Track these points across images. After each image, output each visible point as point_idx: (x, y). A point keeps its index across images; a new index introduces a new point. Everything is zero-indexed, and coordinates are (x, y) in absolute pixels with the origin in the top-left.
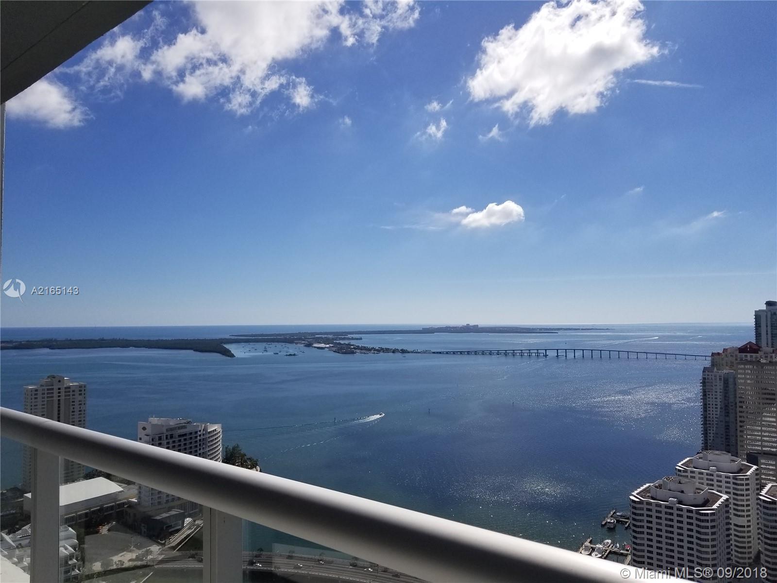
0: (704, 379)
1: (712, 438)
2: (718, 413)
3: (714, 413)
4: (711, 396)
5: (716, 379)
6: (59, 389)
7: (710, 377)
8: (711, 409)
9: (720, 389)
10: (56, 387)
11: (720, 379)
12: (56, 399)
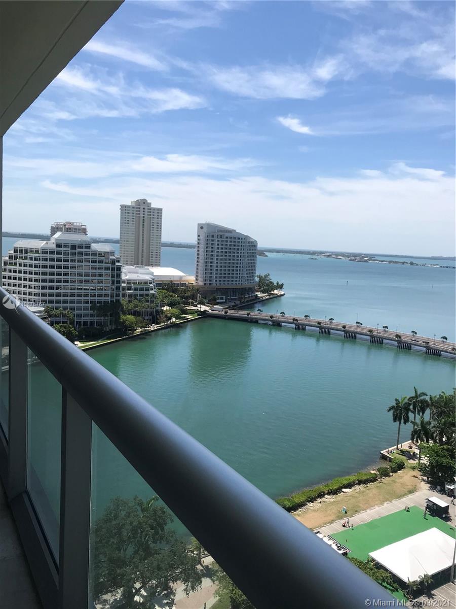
6: (144, 209)
10: (142, 207)
12: (142, 216)
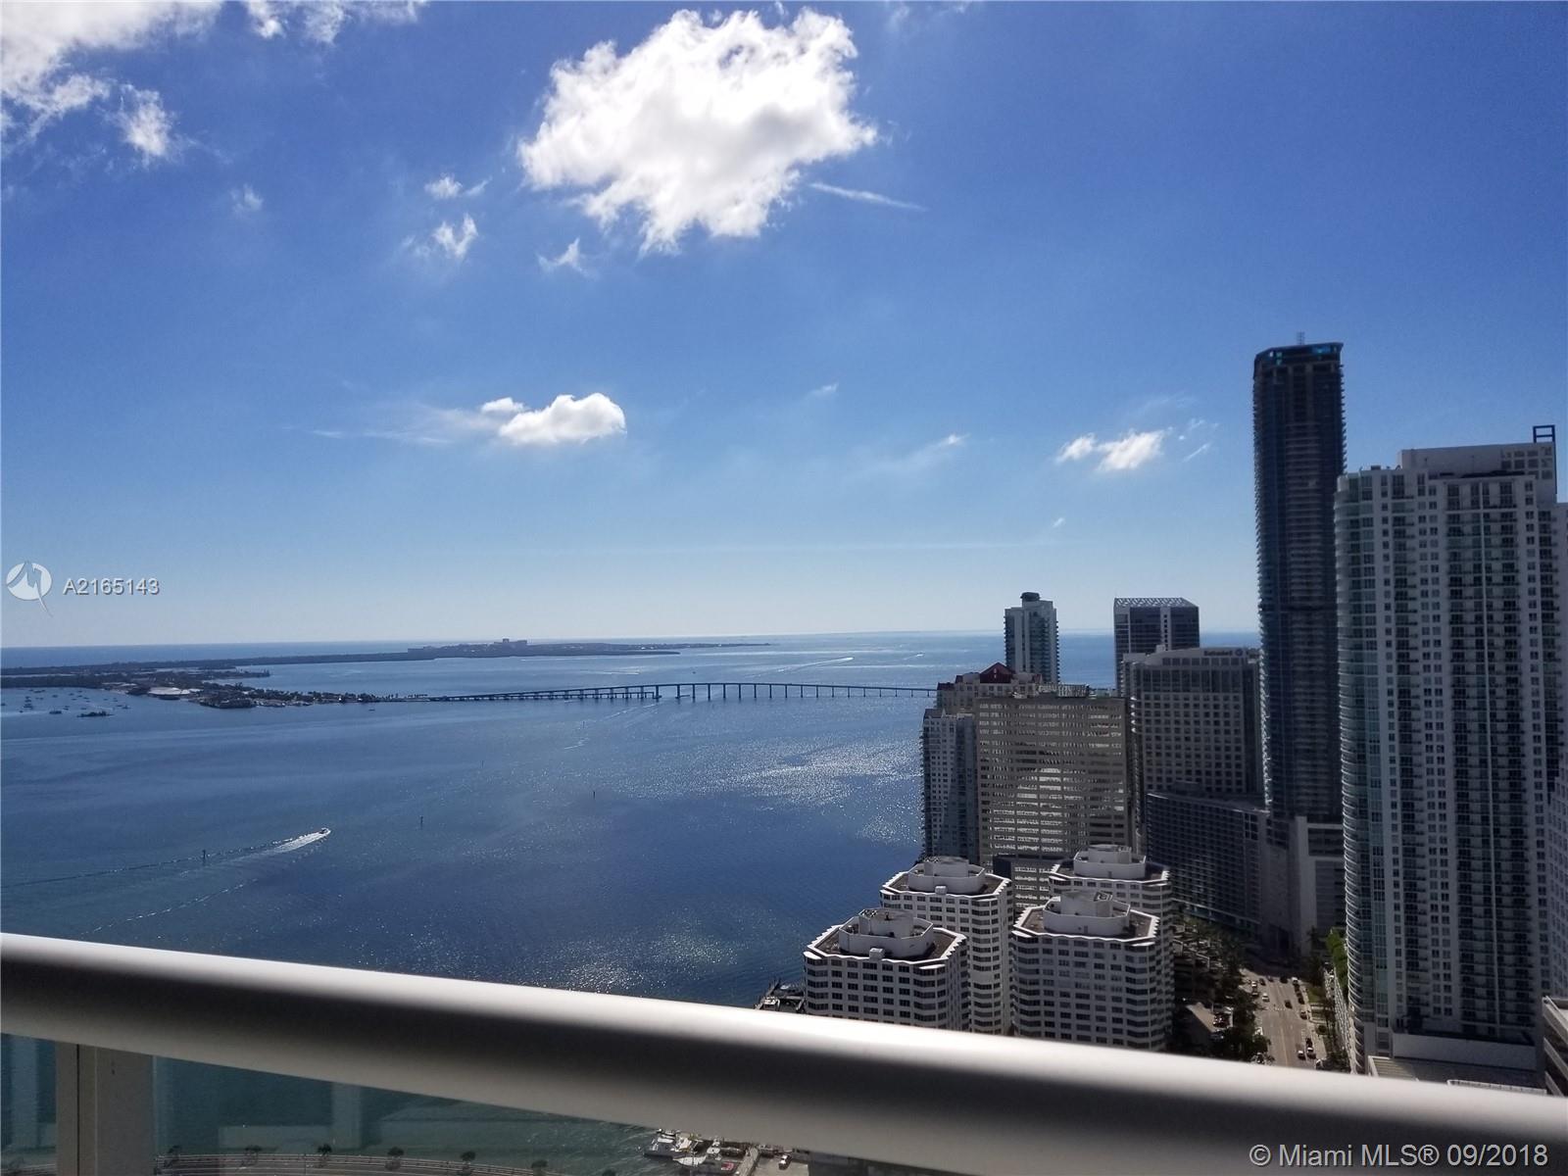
0: (926, 730)
1: (938, 835)
2: (949, 789)
3: (942, 789)
4: (936, 760)
5: (944, 730)
7: (935, 726)
8: (937, 783)
9: (952, 747)
11: (951, 730)
